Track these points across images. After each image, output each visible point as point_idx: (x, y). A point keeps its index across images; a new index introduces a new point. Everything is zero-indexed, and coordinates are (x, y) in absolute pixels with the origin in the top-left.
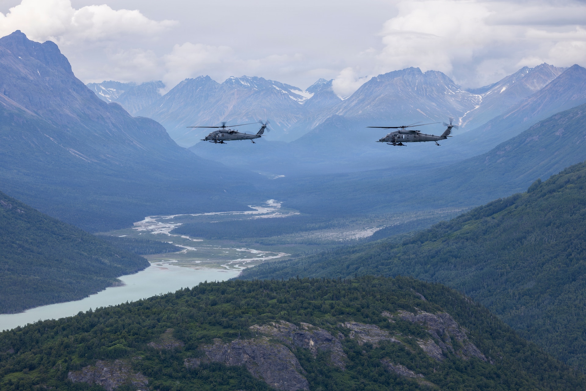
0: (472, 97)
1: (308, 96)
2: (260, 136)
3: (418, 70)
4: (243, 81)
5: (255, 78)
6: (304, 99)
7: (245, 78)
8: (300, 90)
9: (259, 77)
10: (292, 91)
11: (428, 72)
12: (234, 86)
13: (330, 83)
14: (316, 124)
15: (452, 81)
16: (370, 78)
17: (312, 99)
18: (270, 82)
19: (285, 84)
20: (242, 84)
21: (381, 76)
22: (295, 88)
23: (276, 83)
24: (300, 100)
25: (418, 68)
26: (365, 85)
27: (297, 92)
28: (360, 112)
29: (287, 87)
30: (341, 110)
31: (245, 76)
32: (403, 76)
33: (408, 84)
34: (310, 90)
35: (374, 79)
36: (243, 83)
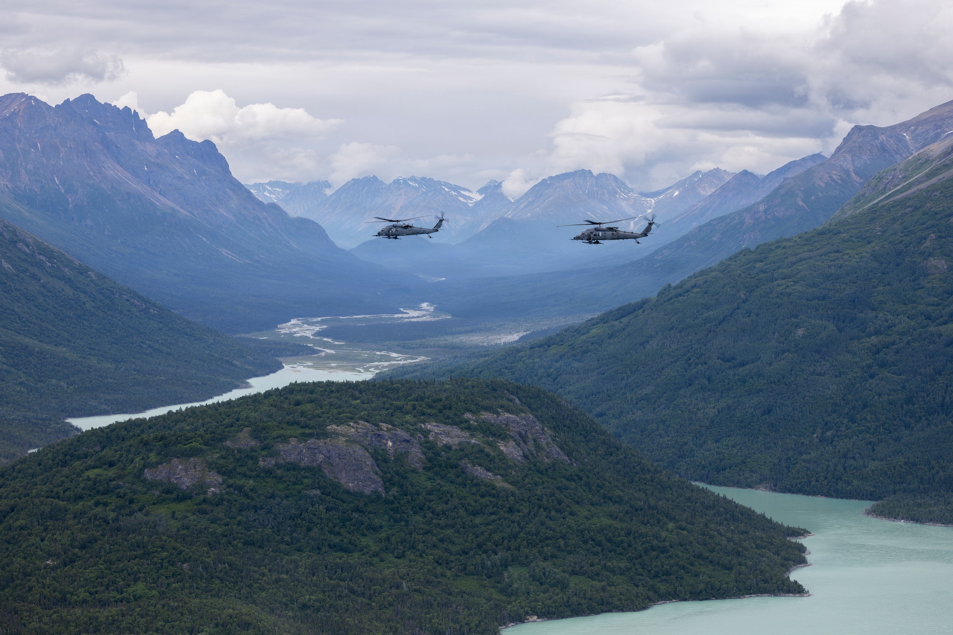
0: (644, 201)
1: (478, 197)
2: (437, 231)
3: (590, 172)
4: (411, 181)
5: (423, 179)
6: (474, 200)
7: (413, 179)
8: (469, 191)
9: (428, 177)
10: (462, 192)
11: (600, 174)
12: (401, 186)
13: (499, 185)
14: (485, 226)
15: (624, 184)
16: (540, 180)
17: (481, 200)
18: (439, 183)
19: (454, 185)
20: (410, 185)
21: (551, 178)
22: (465, 190)
23: (446, 184)
24: (470, 201)
25: (590, 170)
26: (535, 186)
27: (467, 193)
28: (529, 215)
29: (456, 188)
30: (510, 212)
31: (413, 176)
32: (574, 178)
33: (578, 186)
34: (480, 191)
35: (544, 180)
36: (411, 183)
